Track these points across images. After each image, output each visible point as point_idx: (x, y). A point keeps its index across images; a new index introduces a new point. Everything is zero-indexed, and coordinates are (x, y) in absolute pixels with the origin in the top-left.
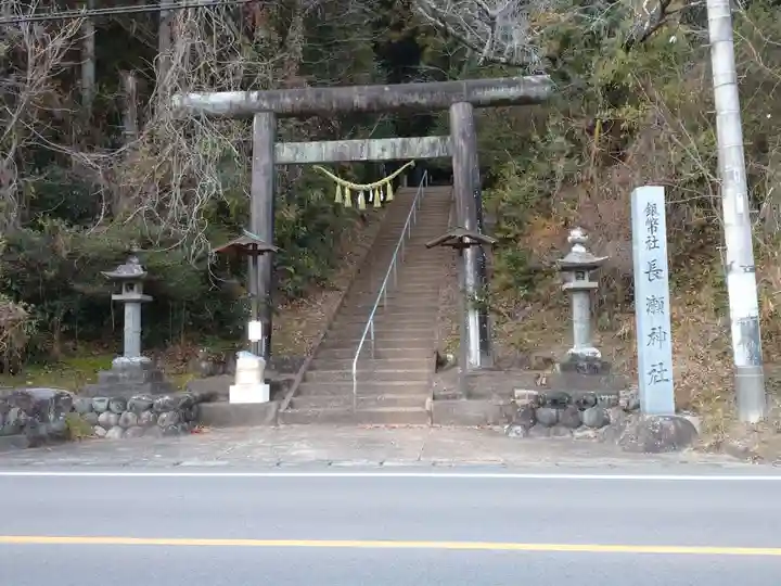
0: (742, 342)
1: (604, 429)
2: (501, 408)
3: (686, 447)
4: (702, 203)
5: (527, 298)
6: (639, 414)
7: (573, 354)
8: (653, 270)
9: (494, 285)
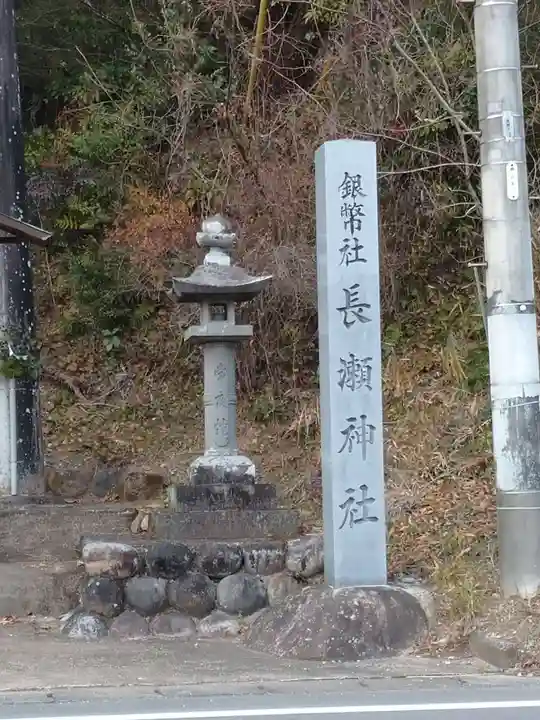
0: (511, 444)
1: (256, 615)
2: (57, 579)
3: (405, 647)
4: (451, 177)
5: (118, 354)
6: (323, 586)
7: (201, 470)
8: (352, 303)
9: (52, 328)
